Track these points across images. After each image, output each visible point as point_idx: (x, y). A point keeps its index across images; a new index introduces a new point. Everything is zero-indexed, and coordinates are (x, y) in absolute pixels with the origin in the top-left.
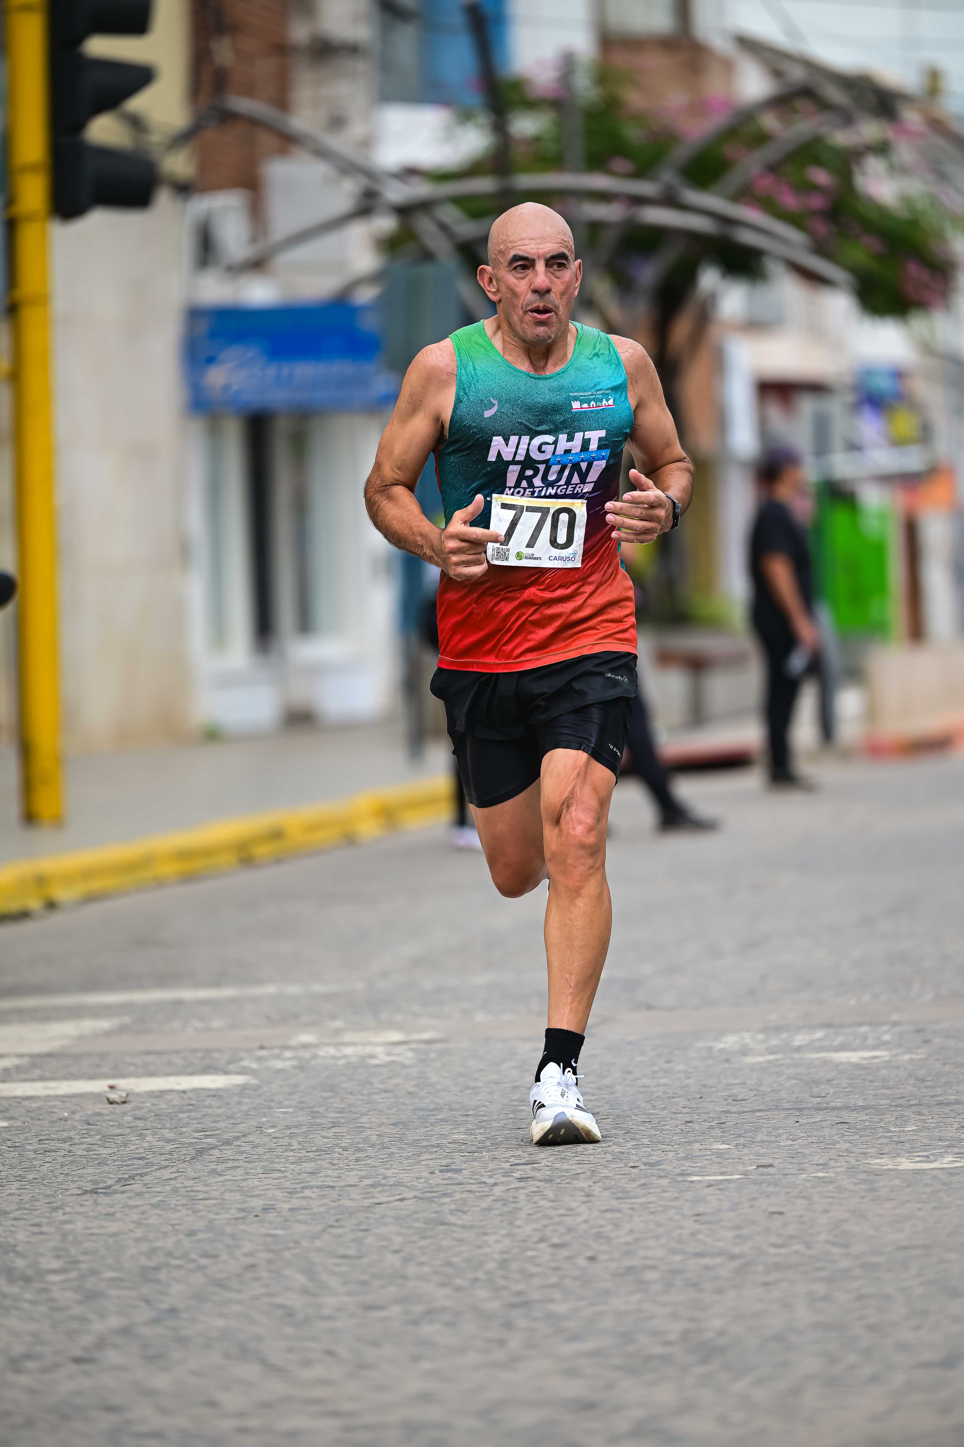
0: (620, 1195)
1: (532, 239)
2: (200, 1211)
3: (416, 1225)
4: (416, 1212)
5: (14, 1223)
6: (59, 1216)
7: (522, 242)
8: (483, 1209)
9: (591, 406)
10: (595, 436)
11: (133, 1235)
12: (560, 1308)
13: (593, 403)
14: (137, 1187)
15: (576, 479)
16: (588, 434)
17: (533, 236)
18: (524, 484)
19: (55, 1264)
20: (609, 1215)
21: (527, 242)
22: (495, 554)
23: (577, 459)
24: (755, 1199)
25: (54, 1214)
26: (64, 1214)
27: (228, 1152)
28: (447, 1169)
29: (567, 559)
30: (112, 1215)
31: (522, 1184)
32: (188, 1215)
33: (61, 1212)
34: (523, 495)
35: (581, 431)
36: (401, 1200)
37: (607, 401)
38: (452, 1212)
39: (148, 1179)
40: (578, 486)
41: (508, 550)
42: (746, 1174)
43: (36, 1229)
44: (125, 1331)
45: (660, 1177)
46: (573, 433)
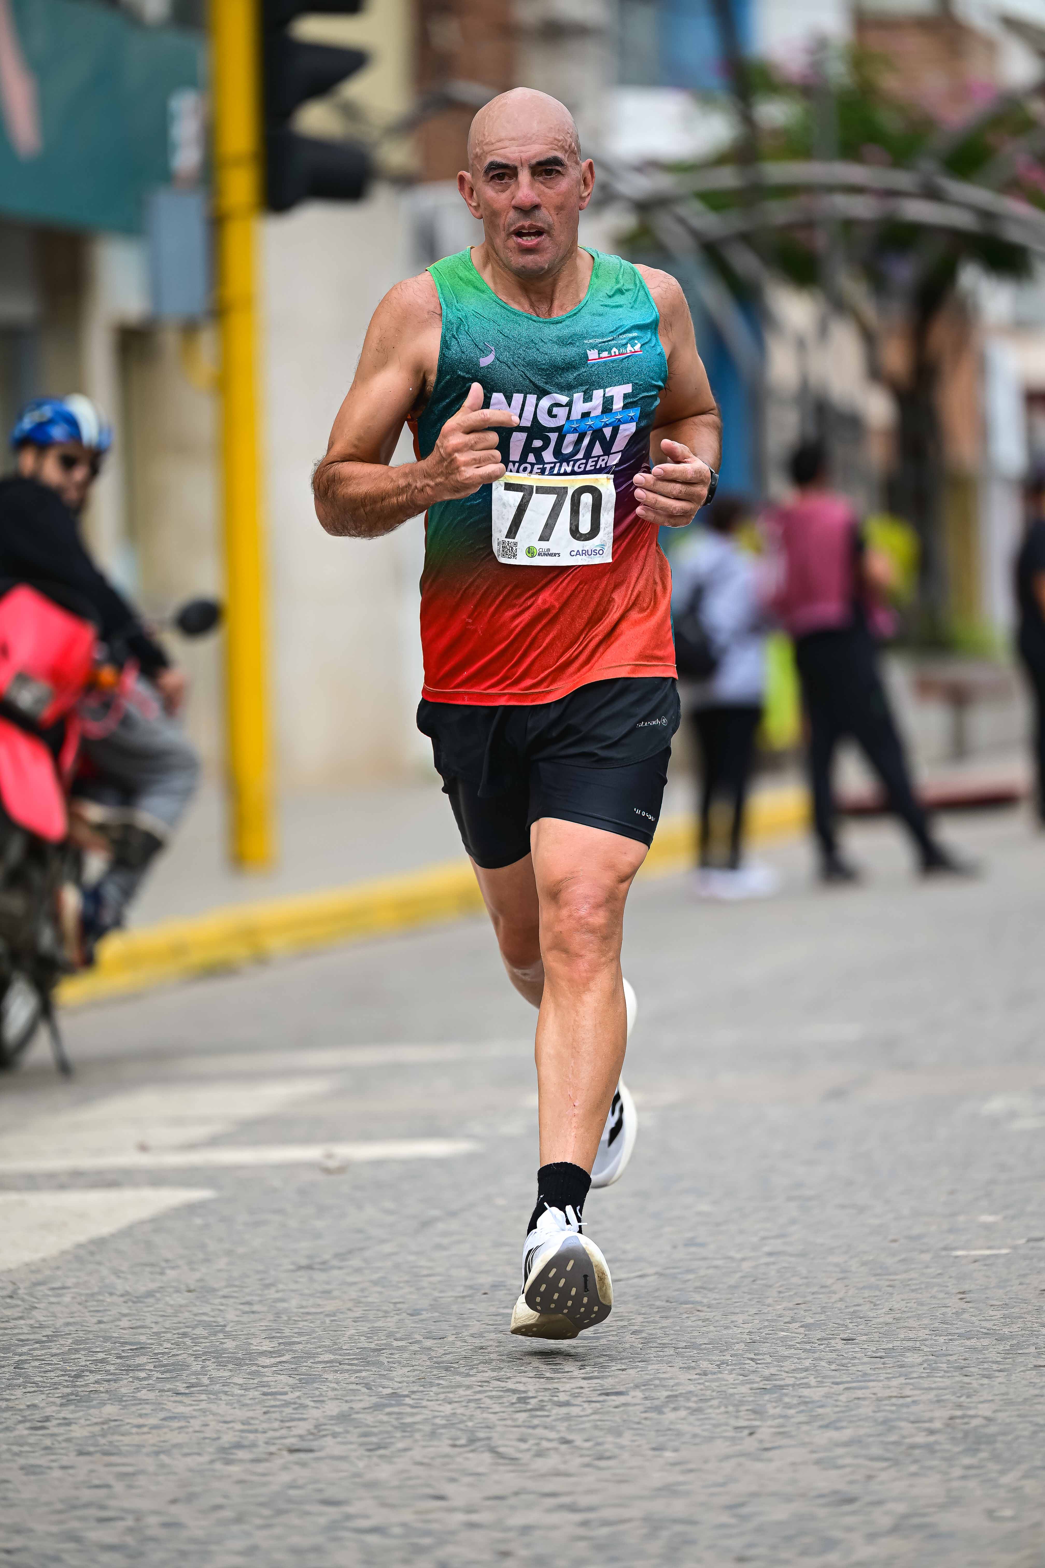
0: (879, 1271)
1: (513, 139)
2: (424, 1288)
3: (658, 1303)
4: (658, 1290)
5: (223, 1301)
6: (272, 1294)
7: (500, 144)
8: (730, 1287)
9: (613, 354)
10: (619, 392)
11: (351, 1314)
12: (815, 1394)
13: (614, 349)
14: (355, 1262)
15: (597, 450)
16: (609, 391)
17: (513, 134)
18: (531, 458)
19: (267, 1346)
20: (866, 1293)
21: (507, 143)
22: (501, 549)
23: (599, 424)
24: (1025, 1276)
25: (266, 1292)
26: (277, 1292)
27: (454, 1225)
28: (691, 1243)
29: (593, 553)
30: (328, 1292)
31: (771, 1259)
32: (410, 1293)
33: (273, 1290)
34: (531, 472)
35: (600, 387)
36: (641, 1276)
37: (633, 346)
38: (697, 1289)
39: (367, 1254)
40: (601, 458)
41: (515, 544)
42: (1015, 1248)
43: (246, 1308)
44: (343, 1418)
45: (922, 1252)
46: (590, 391)
